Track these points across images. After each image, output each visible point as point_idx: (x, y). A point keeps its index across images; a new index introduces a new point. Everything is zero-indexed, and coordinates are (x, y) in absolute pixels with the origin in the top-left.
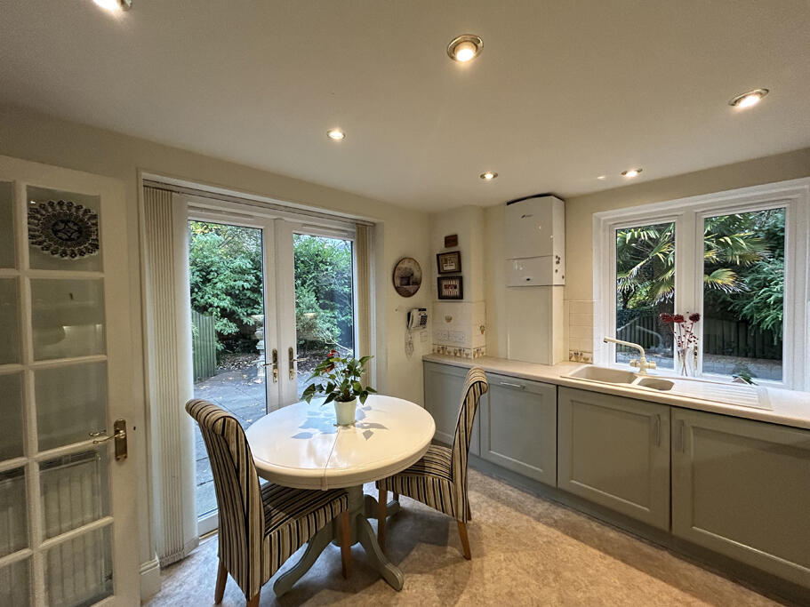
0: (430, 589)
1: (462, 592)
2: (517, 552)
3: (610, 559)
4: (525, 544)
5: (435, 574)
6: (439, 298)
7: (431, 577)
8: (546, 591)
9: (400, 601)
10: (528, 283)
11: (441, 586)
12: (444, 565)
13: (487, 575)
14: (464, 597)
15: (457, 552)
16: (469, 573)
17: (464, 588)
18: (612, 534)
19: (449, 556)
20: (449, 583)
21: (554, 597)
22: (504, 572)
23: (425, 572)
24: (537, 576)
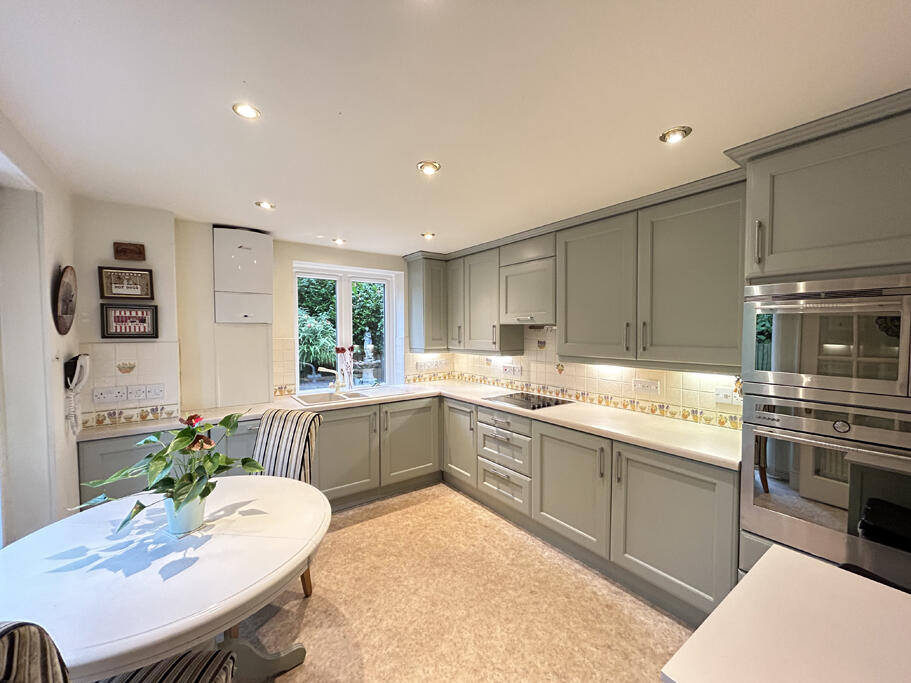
0: (318, 634)
1: (337, 609)
2: (327, 562)
3: (367, 523)
4: (325, 555)
5: (305, 625)
6: (103, 337)
7: (307, 629)
8: (367, 560)
9: (314, 662)
10: (246, 320)
11: (321, 623)
12: (301, 616)
13: (334, 588)
14: (342, 609)
15: (295, 602)
16: (323, 599)
17: (334, 606)
18: (351, 512)
19: (294, 610)
20: (323, 616)
21: (374, 558)
22: (338, 577)
23: (298, 633)
24: (354, 560)
